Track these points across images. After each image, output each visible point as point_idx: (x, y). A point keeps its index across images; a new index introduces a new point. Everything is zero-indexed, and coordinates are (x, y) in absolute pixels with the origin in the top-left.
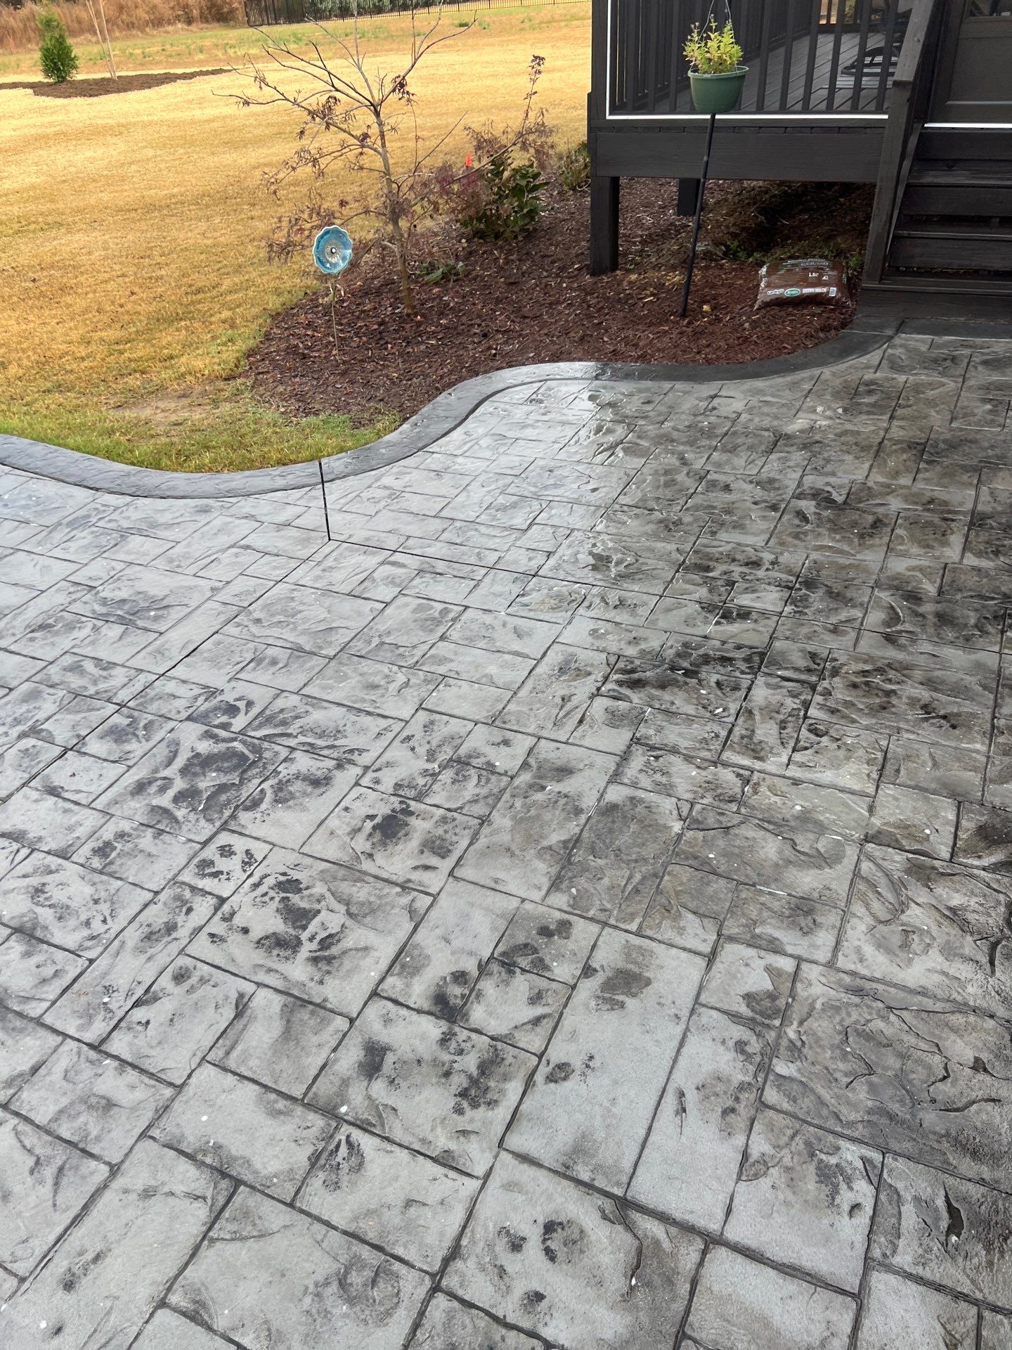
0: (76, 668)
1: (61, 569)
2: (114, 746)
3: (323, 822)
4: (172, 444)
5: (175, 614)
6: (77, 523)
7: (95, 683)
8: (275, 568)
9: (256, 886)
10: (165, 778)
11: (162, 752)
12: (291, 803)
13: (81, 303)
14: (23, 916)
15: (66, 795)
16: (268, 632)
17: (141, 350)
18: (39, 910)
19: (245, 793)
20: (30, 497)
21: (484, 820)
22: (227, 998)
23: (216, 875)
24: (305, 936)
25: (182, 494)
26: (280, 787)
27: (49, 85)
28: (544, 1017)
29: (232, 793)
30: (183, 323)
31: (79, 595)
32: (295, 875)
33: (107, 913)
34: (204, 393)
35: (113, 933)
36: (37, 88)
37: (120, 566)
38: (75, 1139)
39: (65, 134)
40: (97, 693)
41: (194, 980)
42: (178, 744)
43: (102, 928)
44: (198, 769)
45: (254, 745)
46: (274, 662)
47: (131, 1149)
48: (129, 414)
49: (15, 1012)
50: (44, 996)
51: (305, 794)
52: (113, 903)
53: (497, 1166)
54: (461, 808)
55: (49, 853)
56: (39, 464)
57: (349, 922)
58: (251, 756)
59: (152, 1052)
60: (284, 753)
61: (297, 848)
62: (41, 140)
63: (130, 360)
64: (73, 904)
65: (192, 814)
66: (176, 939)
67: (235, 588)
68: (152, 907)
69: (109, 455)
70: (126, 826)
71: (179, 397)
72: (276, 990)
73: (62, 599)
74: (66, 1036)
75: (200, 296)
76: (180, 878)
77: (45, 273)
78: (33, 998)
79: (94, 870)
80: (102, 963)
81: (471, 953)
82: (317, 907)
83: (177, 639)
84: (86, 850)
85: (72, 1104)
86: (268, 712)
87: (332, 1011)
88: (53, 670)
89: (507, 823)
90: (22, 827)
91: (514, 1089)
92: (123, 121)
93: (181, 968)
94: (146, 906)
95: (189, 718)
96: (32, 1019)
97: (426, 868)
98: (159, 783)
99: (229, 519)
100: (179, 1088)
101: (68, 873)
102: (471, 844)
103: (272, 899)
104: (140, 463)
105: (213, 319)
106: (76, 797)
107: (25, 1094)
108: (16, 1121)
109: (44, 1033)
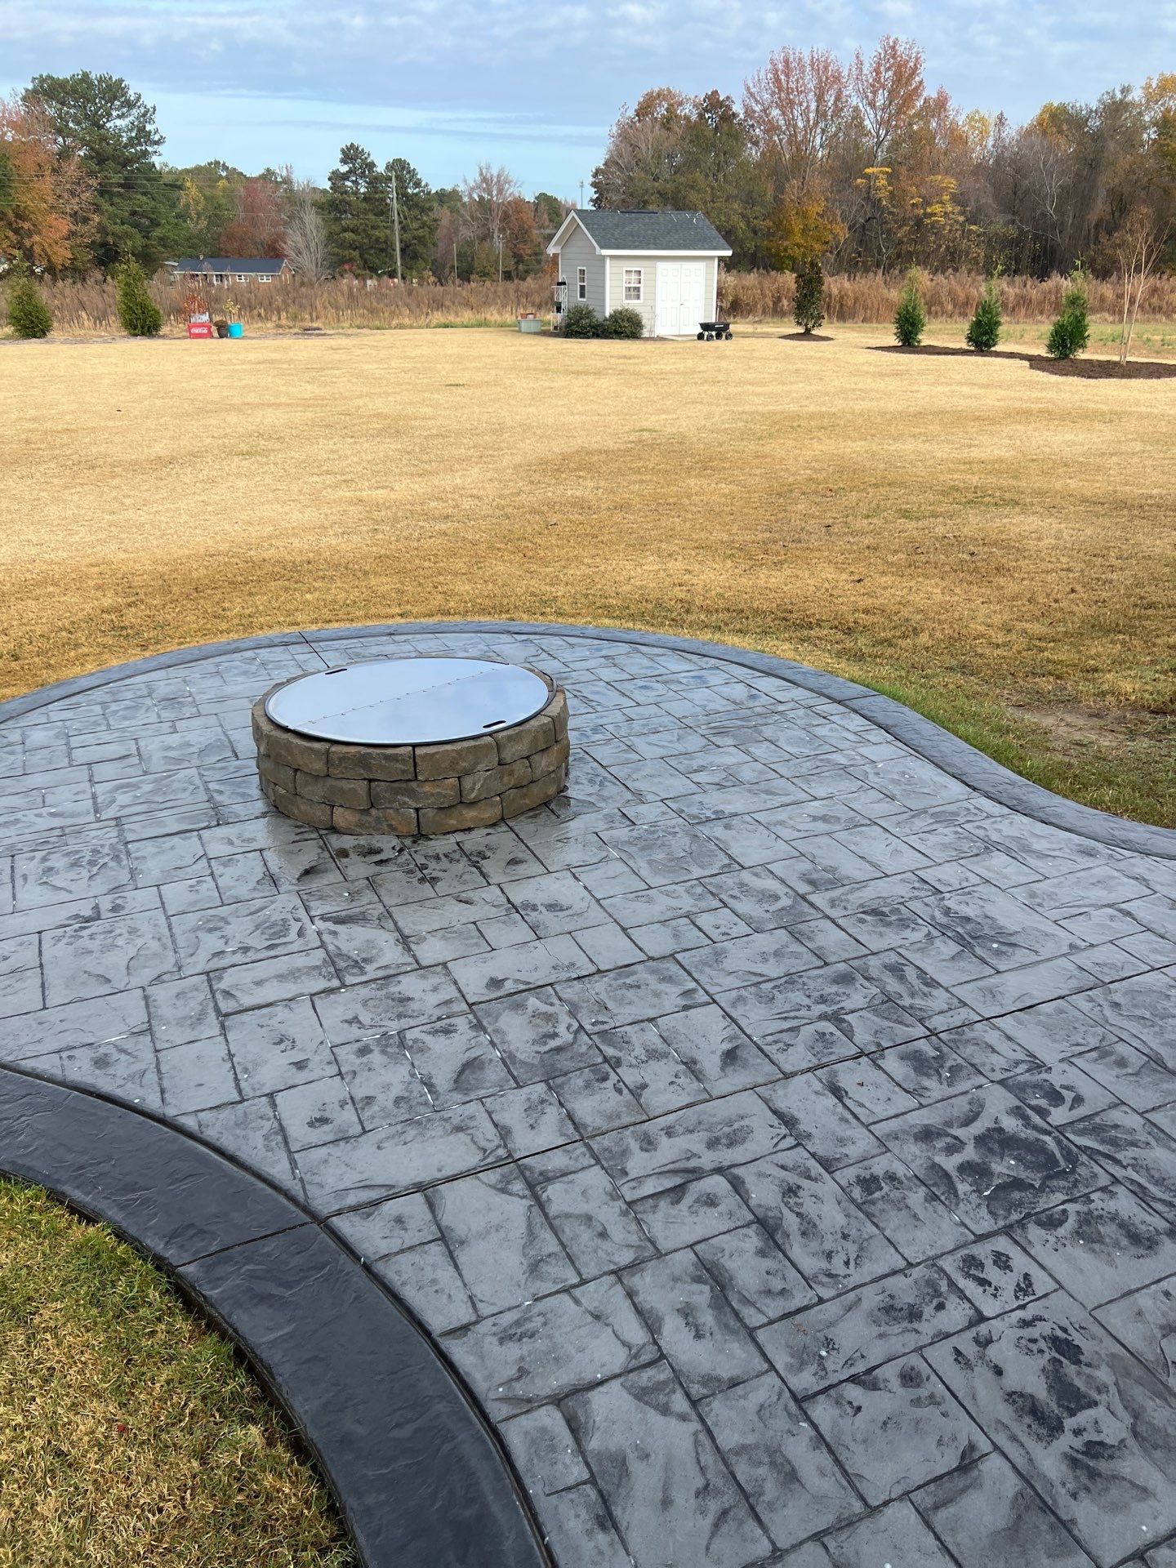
0: (896, 970)
1: (910, 859)
2: (912, 1074)
3: (1130, 1293)
4: (1070, 765)
5: (1020, 957)
6: (944, 818)
7: (912, 995)
8: (1155, 951)
9: (1025, 1324)
10: (956, 1138)
11: (962, 1106)
12: (1096, 1246)
13: (1012, 587)
14: (769, 1209)
15: (848, 1102)
16: (1125, 1024)
17: (1064, 654)
18: (785, 1211)
19: (1043, 1203)
20: (904, 773)
22: (955, 1439)
23: (983, 1282)
24: (1069, 1423)
25: (1068, 826)
26: (1087, 1219)
27: (1048, 360)
29: (1027, 1196)
30: (1121, 637)
31: (923, 893)
32: (1077, 1339)
33: (852, 1257)
34: (1121, 720)
35: (851, 1282)
36: (1035, 362)
37: (975, 880)
38: (748, 1488)
39: (1050, 413)
40: (911, 1007)
41: (923, 1392)
42: (982, 1106)
43: (843, 1270)
44: (996, 1147)
45: (1069, 1152)
46: (1122, 1063)
47: (801, 1543)
48: (1030, 718)
49: (733, 1309)
50: (764, 1308)
51: (1117, 1245)
52: (861, 1249)
55: (813, 1155)
56: (923, 743)
57: (1131, 1442)
58: (1062, 1163)
59: (852, 1446)
60: (1104, 1180)
61: (1090, 1307)
62: (1023, 415)
63: (1049, 661)
64: (821, 1226)
65: (974, 1195)
66: (917, 1331)
67: (1099, 955)
68: (900, 1278)
69: (998, 756)
70: (900, 1170)
71: (1091, 716)
72: (1014, 1467)
73: (903, 890)
74: (772, 1367)
75: (1150, 612)
76: (941, 1263)
77: (986, 549)
79: (853, 1201)
80: (832, 1309)
82: (1098, 1398)
83: (1016, 985)
84: (851, 1174)
85: (757, 1446)
86: (1098, 1120)
87: (1078, 1541)
88: (873, 962)
90: (796, 1114)
92: (1118, 409)
93: (913, 1369)
94: (894, 1273)
95: (1002, 1082)
96: (745, 1326)
98: (949, 1140)
99: (1116, 874)
100: (872, 1511)
101: (826, 1188)
103: (1041, 1351)
104: (1029, 777)
105: (1158, 641)
106: (857, 1110)
107: (716, 1404)
108: (699, 1427)
109: (752, 1348)
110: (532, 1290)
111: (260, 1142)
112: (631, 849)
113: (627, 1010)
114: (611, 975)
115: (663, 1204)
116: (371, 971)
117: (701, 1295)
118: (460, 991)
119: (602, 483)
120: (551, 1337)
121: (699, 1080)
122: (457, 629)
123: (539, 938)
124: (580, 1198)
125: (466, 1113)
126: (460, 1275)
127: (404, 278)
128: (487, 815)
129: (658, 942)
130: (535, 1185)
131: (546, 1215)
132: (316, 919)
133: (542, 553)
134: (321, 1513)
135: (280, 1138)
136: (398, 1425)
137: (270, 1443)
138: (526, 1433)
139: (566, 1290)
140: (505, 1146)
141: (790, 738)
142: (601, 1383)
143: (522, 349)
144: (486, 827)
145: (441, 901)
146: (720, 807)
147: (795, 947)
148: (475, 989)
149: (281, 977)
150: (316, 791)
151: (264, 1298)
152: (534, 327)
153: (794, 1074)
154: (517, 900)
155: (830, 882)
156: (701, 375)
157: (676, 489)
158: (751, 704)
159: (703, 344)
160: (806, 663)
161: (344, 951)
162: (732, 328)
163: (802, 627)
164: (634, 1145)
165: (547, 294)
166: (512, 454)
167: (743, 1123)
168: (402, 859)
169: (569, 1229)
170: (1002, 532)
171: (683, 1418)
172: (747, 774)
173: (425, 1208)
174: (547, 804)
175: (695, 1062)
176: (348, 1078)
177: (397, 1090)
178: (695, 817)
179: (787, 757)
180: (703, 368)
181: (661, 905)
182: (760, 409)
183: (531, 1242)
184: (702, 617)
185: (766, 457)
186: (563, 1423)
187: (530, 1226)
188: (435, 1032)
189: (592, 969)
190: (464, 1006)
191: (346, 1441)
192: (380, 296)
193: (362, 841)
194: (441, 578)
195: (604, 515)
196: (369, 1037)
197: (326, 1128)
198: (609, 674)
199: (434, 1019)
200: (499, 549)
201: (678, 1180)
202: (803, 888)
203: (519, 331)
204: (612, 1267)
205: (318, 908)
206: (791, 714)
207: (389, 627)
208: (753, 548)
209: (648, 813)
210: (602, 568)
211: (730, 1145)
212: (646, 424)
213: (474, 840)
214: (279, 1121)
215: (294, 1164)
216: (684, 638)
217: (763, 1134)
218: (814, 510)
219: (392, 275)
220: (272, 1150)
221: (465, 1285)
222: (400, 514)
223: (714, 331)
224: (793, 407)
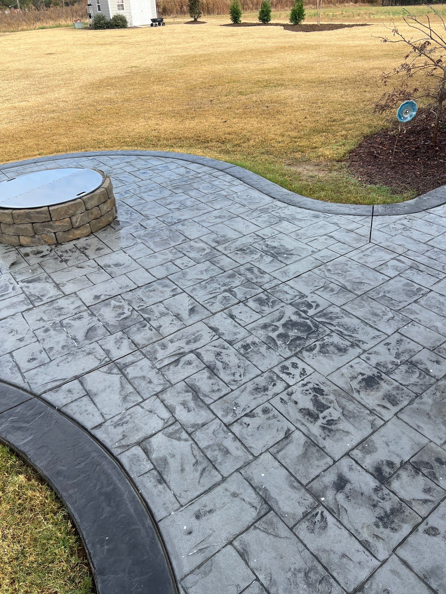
0: (250, 270)
1: (253, 228)
2: (259, 306)
3: (339, 368)
4: (308, 185)
5: (295, 258)
6: (264, 211)
7: (257, 278)
8: (342, 249)
9: (304, 385)
10: (276, 326)
11: (277, 314)
12: (327, 355)
13: (283, 119)
14: (211, 362)
15: (236, 319)
16: (332, 276)
17: (304, 143)
18: (217, 362)
19: (307, 344)
20: (248, 196)
21: (418, 396)
22: (283, 428)
23: (289, 374)
24: (321, 415)
25: (309, 207)
26: (323, 346)
27: (291, 25)
28: (430, 501)
29: (302, 342)
30: (324, 134)
31: (258, 240)
32: (322, 387)
33: (242, 373)
34: (326, 166)
35: (242, 382)
36: (286, 27)
37: (276, 232)
38: (212, 459)
39: (293, 47)
40: (257, 282)
41: (270, 415)
42: (284, 313)
43: (239, 379)
44: (290, 326)
45: (316, 324)
46: (332, 290)
47: (232, 474)
48: (293, 169)
49: (201, 399)
50: (212, 397)
51: (334, 353)
52: (245, 370)
53: (390, 560)
54: (408, 386)
55: (225, 340)
56: (254, 183)
57: (342, 418)
58: (313, 328)
59: (247, 438)
60: (328, 332)
61: (326, 376)
62: (283, 49)
63: (299, 146)
64: (230, 365)
65: (283, 345)
66: (267, 395)
67: (322, 253)
68: (260, 377)
69: (282, 185)
70: (257, 340)
71: (315, 165)
72: (304, 433)
73: (251, 240)
74: (217, 416)
75: (334, 123)
76: (273, 370)
77: (272, 104)
78: (208, 396)
79: (241, 354)
80: (236, 393)
81: (398, 455)
82: (330, 405)
83: (293, 269)
84: (239, 345)
85: (214, 445)
86: (325, 311)
87: (326, 453)
88: (242, 268)
89: (430, 401)
90: (218, 327)
91: (406, 529)
92: (318, 43)
93: (266, 408)
94: (257, 376)
95: (290, 304)
96: (206, 404)
97: (384, 407)
98: (273, 327)
99: (326, 223)
100: (256, 458)
101: (231, 351)
102: (409, 404)
103: (310, 393)
104: (294, 191)
105: (338, 134)
106: (239, 322)
107: (197, 433)
108: (192, 442)
109: (209, 412)
110: (125, 407)
111: (8, 371)
112: (146, 238)
113: (151, 299)
114: (143, 287)
115: (172, 367)
116: (45, 300)
117: (189, 396)
118: (83, 302)
119: (118, 91)
120: (134, 422)
121: (181, 321)
122: (63, 157)
123: (113, 278)
124: (140, 370)
125: (92, 347)
126: (96, 407)
127: (21, 8)
128: (85, 232)
129: (160, 273)
130: (122, 369)
131: (127, 379)
132: (19, 283)
133: (96, 122)
134: (53, 500)
135: (16, 369)
136: (79, 464)
137: (29, 480)
138: (128, 457)
139: (138, 404)
140: (108, 357)
141: (203, 187)
142: (155, 434)
143: (77, 36)
144: (85, 237)
145: (70, 269)
146: (180, 217)
147: (213, 267)
148: (89, 300)
149: (8, 307)
150: (11, 230)
151: (19, 428)
152: (81, 26)
153: (216, 313)
154: (102, 265)
155: (224, 241)
156: (154, 42)
157: (149, 91)
158: (187, 175)
159: (154, 28)
160: (207, 157)
161: (33, 293)
162: (165, 20)
163: (205, 142)
164: (158, 348)
165: (84, 10)
166: (78, 82)
167: (199, 333)
168: (52, 254)
169: (136, 382)
170: (278, 97)
171: (186, 440)
172: (188, 203)
173: (80, 385)
174: (109, 225)
175: (179, 315)
176: (41, 342)
177: (62, 343)
178: (170, 223)
179: (204, 194)
180: (154, 38)
181: (160, 258)
182: (179, 54)
183: (122, 390)
184: (165, 142)
185: (184, 74)
186: (141, 451)
187: (121, 384)
188: (75, 319)
189: (136, 286)
190: (86, 308)
191: (59, 473)
192: (12, 17)
193: (34, 249)
194: (54, 137)
195: (120, 104)
196: (48, 325)
197: (35, 362)
198: (129, 169)
199: (74, 314)
200: (78, 123)
201: (176, 358)
202: (214, 245)
203: (75, 28)
204: (155, 393)
205: (19, 278)
206: (203, 178)
207: (34, 160)
208: (182, 112)
209: (151, 223)
210: (122, 126)
211: (195, 342)
212: (133, 64)
213: (81, 243)
214: (15, 362)
215: (24, 377)
216: (158, 151)
217: (207, 336)
218: (205, 95)
219: (16, 7)
220: (14, 373)
221: (99, 410)
222: (33, 112)
223: (157, 22)
224: (193, 53)
